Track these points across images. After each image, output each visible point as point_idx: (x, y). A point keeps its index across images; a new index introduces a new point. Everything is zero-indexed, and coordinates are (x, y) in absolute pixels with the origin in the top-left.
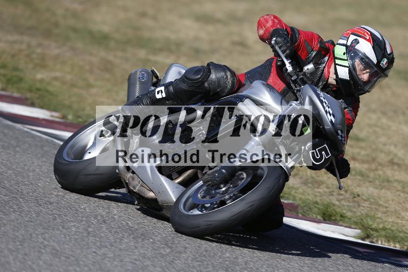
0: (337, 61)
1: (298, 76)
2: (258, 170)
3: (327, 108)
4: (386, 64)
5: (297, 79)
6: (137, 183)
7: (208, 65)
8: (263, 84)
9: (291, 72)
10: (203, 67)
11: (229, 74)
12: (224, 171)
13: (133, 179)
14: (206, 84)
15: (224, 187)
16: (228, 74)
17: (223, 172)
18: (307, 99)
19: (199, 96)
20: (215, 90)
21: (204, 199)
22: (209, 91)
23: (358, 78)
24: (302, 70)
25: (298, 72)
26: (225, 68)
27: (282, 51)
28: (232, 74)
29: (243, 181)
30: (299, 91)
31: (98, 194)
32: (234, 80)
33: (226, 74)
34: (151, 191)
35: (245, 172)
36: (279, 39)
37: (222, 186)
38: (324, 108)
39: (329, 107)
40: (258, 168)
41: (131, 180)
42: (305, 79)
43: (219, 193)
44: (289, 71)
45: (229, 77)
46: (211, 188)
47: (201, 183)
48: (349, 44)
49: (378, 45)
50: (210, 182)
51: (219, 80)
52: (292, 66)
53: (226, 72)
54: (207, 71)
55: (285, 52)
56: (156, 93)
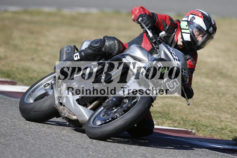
0: (183, 31)
1: (156, 39)
3: (175, 57)
4: (212, 30)
5: (156, 41)
6: (66, 111)
7: (104, 38)
8: (137, 46)
9: (152, 37)
10: (101, 39)
11: (116, 41)
12: (114, 99)
13: (64, 109)
14: (103, 49)
17: (114, 100)
18: (162, 52)
20: (108, 52)
21: (104, 117)
22: (105, 53)
23: (196, 40)
24: (159, 36)
25: (157, 37)
26: (114, 39)
27: (145, 25)
28: (118, 41)
29: (126, 104)
32: (120, 45)
33: (114, 42)
34: (74, 115)
35: (127, 99)
37: (114, 108)
38: (173, 57)
39: (176, 56)
41: (62, 110)
42: (161, 41)
43: (112, 113)
44: (150, 37)
45: (116, 44)
46: (108, 110)
47: (102, 108)
48: (189, 20)
49: (207, 20)
50: (107, 107)
52: (152, 33)
53: (114, 41)
54: (103, 41)
55: (148, 26)
56: (74, 57)
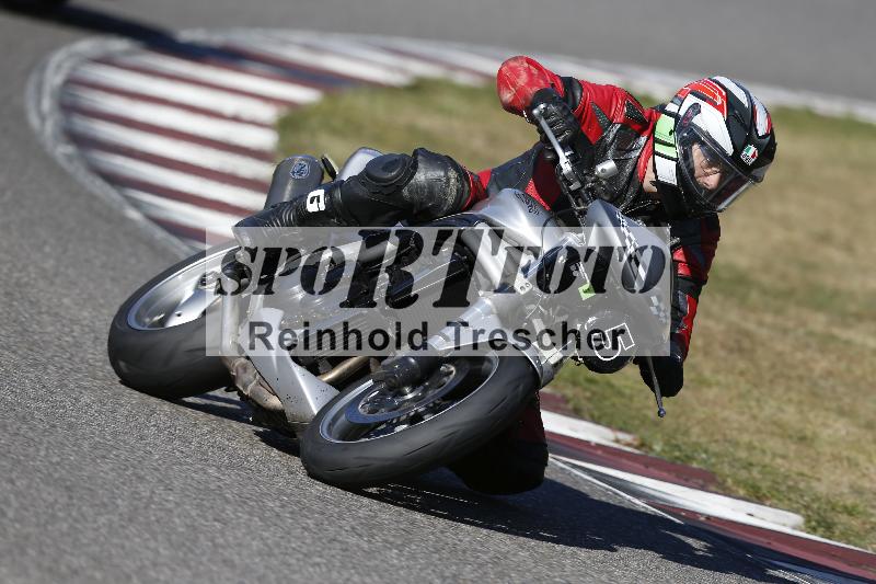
0: (658, 147)
1: (583, 183)
2: (482, 364)
5: (580, 189)
6: (251, 377)
7: (416, 153)
8: (517, 196)
9: (569, 174)
10: (404, 156)
11: (453, 174)
12: (413, 361)
13: (245, 369)
14: (405, 192)
15: (411, 392)
16: (450, 174)
17: (410, 363)
19: (391, 214)
20: (422, 203)
22: (410, 205)
24: (594, 172)
26: (446, 162)
27: (554, 132)
28: (459, 174)
30: (583, 213)
31: (186, 399)
32: (463, 187)
33: (446, 175)
34: (275, 394)
35: (454, 365)
36: (553, 108)
37: (407, 390)
40: (482, 359)
41: (240, 371)
42: (598, 189)
44: (564, 172)
45: (453, 181)
47: (370, 382)
48: (682, 113)
49: (740, 118)
51: (431, 185)
52: (572, 162)
53: (447, 171)
54: (410, 165)
55: (561, 135)
56: (308, 201)
